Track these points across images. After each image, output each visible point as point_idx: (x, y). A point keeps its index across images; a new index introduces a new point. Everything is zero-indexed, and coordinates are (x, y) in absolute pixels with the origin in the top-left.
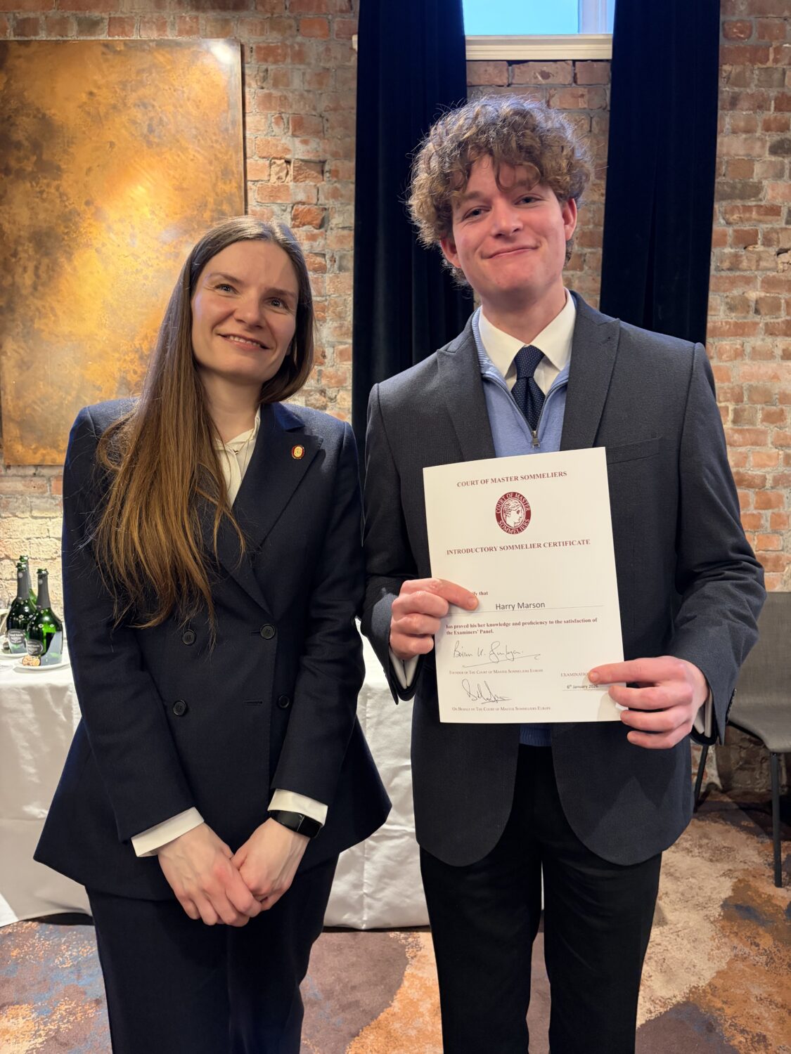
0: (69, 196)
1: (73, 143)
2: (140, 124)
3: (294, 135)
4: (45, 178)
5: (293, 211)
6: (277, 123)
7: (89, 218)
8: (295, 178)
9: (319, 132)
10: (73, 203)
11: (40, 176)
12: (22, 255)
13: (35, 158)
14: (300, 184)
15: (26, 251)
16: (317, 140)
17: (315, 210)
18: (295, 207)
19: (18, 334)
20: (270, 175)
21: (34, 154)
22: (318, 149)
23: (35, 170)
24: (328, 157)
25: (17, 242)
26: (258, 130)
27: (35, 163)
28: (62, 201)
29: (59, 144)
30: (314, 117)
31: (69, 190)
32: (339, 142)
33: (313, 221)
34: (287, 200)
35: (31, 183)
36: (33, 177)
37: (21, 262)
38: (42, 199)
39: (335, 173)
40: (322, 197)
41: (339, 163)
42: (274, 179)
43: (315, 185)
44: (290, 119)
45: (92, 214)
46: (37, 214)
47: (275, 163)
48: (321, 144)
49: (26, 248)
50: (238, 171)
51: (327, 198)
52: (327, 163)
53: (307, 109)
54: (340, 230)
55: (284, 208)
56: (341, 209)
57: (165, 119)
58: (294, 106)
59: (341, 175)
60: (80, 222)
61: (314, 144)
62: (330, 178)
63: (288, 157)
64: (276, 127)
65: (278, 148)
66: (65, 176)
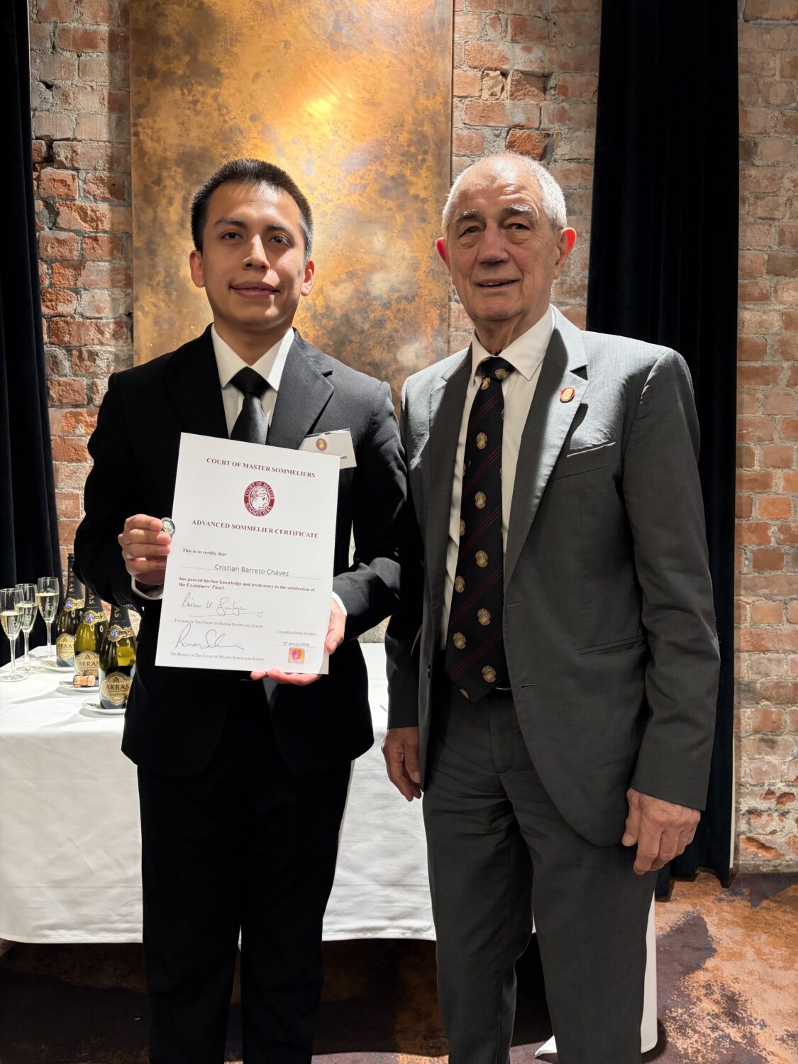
0: (231, 108)
1: (237, 41)
2: (324, 19)
3: (513, 41)
4: (200, 84)
5: (508, 137)
6: (493, 25)
7: (254, 138)
8: (511, 95)
9: (545, 39)
10: (235, 118)
11: (193, 82)
12: (169, 183)
13: (187, 58)
14: (519, 102)
15: (173, 178)
16: (542, 47)
17: (537, 136)
18: (511, 132)
19: (158, 284)
20: (482, 90)
21: (187, 53)
22: (543, 59)
23: (187, 74)
24: (555, 68)
25: (163, 164)
26: (469, 33)
27: (188, 65)
28: (221, 115)
29: (219, 41)
30: (538, 19)
31: (230, 100)
32: (569, 50)
33: (533, 149)
34: (502, 123)
35: (182, 90)
36: (186, 83)
37: (167, 192)
38: (196, 112)
39: (563, 90)
40: (545, 120)
41: (568, 77)
42: (486, 95)
43: (537, 105)
44: (509, 20)
45: (259, 133)
46: (188, 130)
47: (488, 75)
48: (546, 53)
49: (172, 173)
50: (444, 83)
51: (551, 122)
52: (553, 77)
53: (531, 8)
54: (565, 162)
55: (496, 132)
56: (569, 136)
57: (356, 15)
58: (514, 5)
59: (570, 92)
60: (243, 143)
61: (537, 52)
62: (556, 96)
63: (505, 67)
64: (492, 30)
65: (494, 56)
66: (225, 82)
